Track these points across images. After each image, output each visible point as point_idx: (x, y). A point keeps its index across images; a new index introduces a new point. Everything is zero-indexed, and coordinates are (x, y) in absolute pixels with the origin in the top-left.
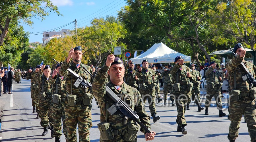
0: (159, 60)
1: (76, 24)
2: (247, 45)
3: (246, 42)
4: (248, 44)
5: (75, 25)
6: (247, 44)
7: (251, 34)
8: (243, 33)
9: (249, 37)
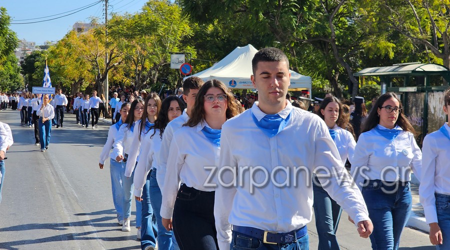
0: (241, 83)
1: (106, 5)
2: (435, 58)
3: (433, 52)
4: (438, 55)
5: (105, 7)
6: (435, 54)
7: (445, 33)
8: (428, 30)
9: (442, 39)
